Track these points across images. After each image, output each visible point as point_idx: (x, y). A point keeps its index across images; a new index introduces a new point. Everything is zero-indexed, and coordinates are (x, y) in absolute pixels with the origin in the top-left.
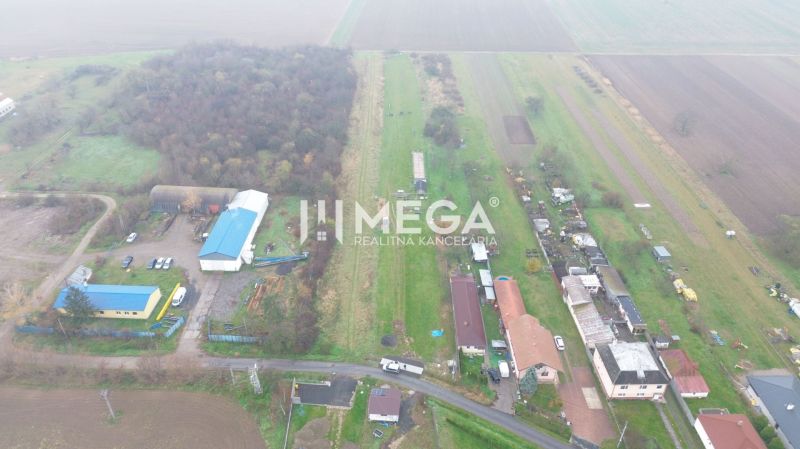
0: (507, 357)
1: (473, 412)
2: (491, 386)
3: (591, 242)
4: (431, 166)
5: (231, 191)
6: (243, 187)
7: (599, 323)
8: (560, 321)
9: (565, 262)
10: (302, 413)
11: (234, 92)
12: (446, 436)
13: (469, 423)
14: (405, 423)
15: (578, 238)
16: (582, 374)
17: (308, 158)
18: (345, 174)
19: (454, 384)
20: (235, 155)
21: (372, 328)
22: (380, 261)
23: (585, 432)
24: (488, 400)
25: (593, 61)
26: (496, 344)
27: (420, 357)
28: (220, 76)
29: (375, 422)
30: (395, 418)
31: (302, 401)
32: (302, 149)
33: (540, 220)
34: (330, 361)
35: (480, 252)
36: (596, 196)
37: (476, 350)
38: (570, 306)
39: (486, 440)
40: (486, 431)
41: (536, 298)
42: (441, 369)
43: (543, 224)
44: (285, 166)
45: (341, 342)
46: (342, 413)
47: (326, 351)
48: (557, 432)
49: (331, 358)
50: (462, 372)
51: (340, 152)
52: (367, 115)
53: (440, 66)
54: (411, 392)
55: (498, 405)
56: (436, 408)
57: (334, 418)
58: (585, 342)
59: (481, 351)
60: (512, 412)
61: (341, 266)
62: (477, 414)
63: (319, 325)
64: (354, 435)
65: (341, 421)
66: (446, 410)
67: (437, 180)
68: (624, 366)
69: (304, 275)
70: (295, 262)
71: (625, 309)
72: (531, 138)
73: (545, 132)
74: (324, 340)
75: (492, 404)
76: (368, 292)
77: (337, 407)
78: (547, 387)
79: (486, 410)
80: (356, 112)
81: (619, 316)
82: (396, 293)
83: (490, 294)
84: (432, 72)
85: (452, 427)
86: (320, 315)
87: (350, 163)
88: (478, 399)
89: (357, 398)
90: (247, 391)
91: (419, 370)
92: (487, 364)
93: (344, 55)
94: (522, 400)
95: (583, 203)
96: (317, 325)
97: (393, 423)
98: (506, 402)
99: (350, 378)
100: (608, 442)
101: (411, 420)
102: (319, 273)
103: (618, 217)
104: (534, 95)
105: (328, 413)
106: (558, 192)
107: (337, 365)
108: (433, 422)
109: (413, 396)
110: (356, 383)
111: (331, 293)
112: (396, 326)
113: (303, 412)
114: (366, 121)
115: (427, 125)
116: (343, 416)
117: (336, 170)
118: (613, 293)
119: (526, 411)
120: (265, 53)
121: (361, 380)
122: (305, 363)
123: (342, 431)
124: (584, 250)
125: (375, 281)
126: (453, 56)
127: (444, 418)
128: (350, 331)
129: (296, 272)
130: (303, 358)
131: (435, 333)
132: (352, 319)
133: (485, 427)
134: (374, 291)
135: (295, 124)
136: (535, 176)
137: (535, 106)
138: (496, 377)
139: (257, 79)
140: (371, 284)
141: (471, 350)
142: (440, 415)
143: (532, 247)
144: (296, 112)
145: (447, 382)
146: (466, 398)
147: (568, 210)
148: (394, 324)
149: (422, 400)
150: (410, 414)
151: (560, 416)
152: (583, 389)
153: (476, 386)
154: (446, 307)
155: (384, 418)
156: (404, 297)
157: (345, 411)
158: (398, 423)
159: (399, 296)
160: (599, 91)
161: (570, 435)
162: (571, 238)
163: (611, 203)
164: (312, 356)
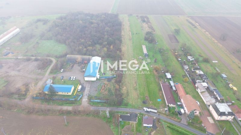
0: (183, 108)
1: (175, 124)
2: (179, 116)
3: (202, 73)
4: (149, 49)
5: (90, 57)
6: (94, 56)
7: (210, 97)
8: (197, 97)
9: (195, 79)
10: (123, 124)
11: (86, 27)
12: (168, 131)
13: (174, 127)
14: (154, 127)
15: (197, 72)
16: (206, 113)
17: (112, 47)
18: (123, 52)
19: (167, 115)
20: (89, 46)
21: (139, 98)
22: (138, 78)
23: (210, 130)
24: (179, 120)
25: (192, 18)
26: (179, 103)
27: (155, 107)
28: (81, 22)
29: (145, 126)
30: (151, 125)
31: (122, 120)
32: (109, 44)
33: (185, 66)
35: (169, 76)
36: (201, 59)
37: (173, 105)
38: (199, 92)
39: (181, 133)
40: (180, 130)
41: (188, 90)
42: (162, 111)
43: (186, 67)
44: (105, 49)
45: (130, 102)
47: (126, 105)
48: (202, 130)
49: (128, 107)
50: (170, 112)
52: (126, 34)
53: (146, 19)
54: (155, 118)
55: (182, 122)
56: (163, 123)
57: (133, 125)
58: (206, 103)
59: (174, 106)
60: (187, 124)
61: (126, 79)
63: (123, 97)
64: (140, 130)
65: (135, 126)
66: (166, 123)
67: (151, 54)
68: (221, 110)
69: (116, 82)
70: (112, 78)
71: (217, 93)
72: (177, 41)
73: (181, 39)
74: (125, 101)
75: (180, 122)
76: (136, 87)
77: (133, 122)
78: (197, 116)
79: (178, 123)
80: (123, 33)
81: (214, 95)
82: (144, 88)
83: (174, 88)
84: (144, 21)
85: (169, 129)
86: (123, 94)
87: (124, 49)
88: (176, 120)
89: (138, 120)
90: (105, 117)
91: (156, 111)
92: (177, 110)
93: (116, 16)
94: (190, 120)
95: (197, 61)
96: (122, 97)
97: (151, 127)
98: (184, 121)
99: (135, 113)
100: (218, 133)
101: (156, 126)
102: (120, 81)
103: (208, 65)
104: (177, 28)
105: (131, 123)
106: (189, 57)
107: (130, 109)
108: (163, 127)
109: (155, 119)
110: (137, 115)
111: (125, 88)
112: (146, 98)
115: (145, 37)
117: (120, 50)
118: (212, 88)
119: (191, 124)
120: (93, 15)
121: (139, 114)
122: (121, 109)
123: (136, 129)
124: (200, 75)
125: (137, 84)
126: (149, 16)
127: (167, 126)
128: (133, 99)
129: (113, 81)
130: (120, 107)
131: (159, 100)
132: (132, 95)
133: (179, 128)
134: (138, 87)
135: (106, 37)
136: (181, 53)
137: (177, 31)
138: (180, 113)
139: (92, 23)
140: (136, 85)
141: (171, 105)
142: (165, 125)
143: (184, 74)
144: (106, 33)
145: (165, 115)
146: (172, 120)
147: (193, 63)
149: (159, 120)
150: (155, 124)
151: (202, 126)
152: (208, 117)
153: (174, 116)
154: (161, 92)
155: (148, 126)
156: (147, 89)
157: (135, 123)
158: (152, 127)
159: (145, 89)
160: (196, 27)
161: (206, 131)
162: (195, 72)
163: (206, 61)
164: (122, 107)
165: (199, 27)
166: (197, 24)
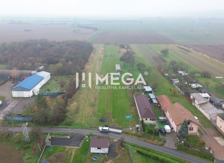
1: (152, 148)
2: (161, 136)
3: (200, 86)
9: (190, 93)
12: (137, 159)
13: (149, 153)
14: (112, 153)
15: (194, 85)
16: (211, 131)
17: (70, 62)
18: (86, 69)
19: (140, 137)
21: (95, 116)
22: (100, 94)
24: (161, 143)
26: (161, 118)
27: (120, 126)
29: (94, 154)
30: (105, 150)
31: (51, 145)
33: (174, 79)
34: (71, 128)
35: (148, 89)
36: (198, 75)
37: (151, 122)
42: (132, 130)
45: (78, 121)
46: (74, 150)
47: (69, 124)
48: (205, 158)
49: (71, 127)
50: (144, 131)
51: (85, 64)
53: (126, 46)
54: (115, 140)
55: (166, 145)
56: (130, 147)
57: (70, 152)
59: (153, 122)
60: (176, 148)
61: (81, 95)
62: (154, 149)
64: (81, 160)
65: (73, 153)
66: (136, 148)
67: (126, 71)
70: (59, 94)
72: (165, 61)
74: (68, 120)
75: (162, 145)
76: (94, 103)
77: (72, 147)
78: (194, 136)
79: (160, 148)
80: (92, 55)
82: (107, 104)
83: (155, 101)
85: (140, 156)
86: (68, 111)
87: (89, 67)
88: (154, 142)
89: (84, 143)
91: (120, 131)
92: (157, 127)
94: (181, 142)
96: (66, 114)
97: (105, 154)
98: (170, 143)
99: (81, 135)
101: (116, 153)
102: (70, 97)
105: (67, 150)
106: (180, 72)
107: (74, 130)
108: (129, 154)
109: (116, 142)
110: (84, 137)
111: (75, 104)
112: (108, 115)
113: (51, 150)
114: (96, 57)
116: (75, 152)
118: (218, 100)
119: (183, 147)
121: (87, 135)
122: (57, 129)
123: (73, 158)
124: (198, 89)
125: (98, 100)
127: (135, 151)
128: (83, 117)
129: (59, 97)
130: (57, 127)
131: (128, 117)
132: (84, 113)
133: (160, 155)
134: (97, 103)
138: (164, 133)
140: (95, 100)
141: (148, 121)
142: (133, 151)
145: (136, 136)
146: (148, 142)
147: (187, 78)
148: (106, 114)
149: (122, 144)
150: (115, 150)
151: (205, 149)
152: (215, 138)
153: (152, 137)
154: (133, 108)
155: (99, 151)
156: (112, 105)
157: (76, 149)
158: (108, 154)
159: (109, 105)
160: (189, 51)
161: (214, 159)
162: (190, 86)
163: (205, 77)
164: (61, 126)
165: (193, 51)
166: (192, 49)
